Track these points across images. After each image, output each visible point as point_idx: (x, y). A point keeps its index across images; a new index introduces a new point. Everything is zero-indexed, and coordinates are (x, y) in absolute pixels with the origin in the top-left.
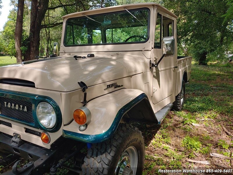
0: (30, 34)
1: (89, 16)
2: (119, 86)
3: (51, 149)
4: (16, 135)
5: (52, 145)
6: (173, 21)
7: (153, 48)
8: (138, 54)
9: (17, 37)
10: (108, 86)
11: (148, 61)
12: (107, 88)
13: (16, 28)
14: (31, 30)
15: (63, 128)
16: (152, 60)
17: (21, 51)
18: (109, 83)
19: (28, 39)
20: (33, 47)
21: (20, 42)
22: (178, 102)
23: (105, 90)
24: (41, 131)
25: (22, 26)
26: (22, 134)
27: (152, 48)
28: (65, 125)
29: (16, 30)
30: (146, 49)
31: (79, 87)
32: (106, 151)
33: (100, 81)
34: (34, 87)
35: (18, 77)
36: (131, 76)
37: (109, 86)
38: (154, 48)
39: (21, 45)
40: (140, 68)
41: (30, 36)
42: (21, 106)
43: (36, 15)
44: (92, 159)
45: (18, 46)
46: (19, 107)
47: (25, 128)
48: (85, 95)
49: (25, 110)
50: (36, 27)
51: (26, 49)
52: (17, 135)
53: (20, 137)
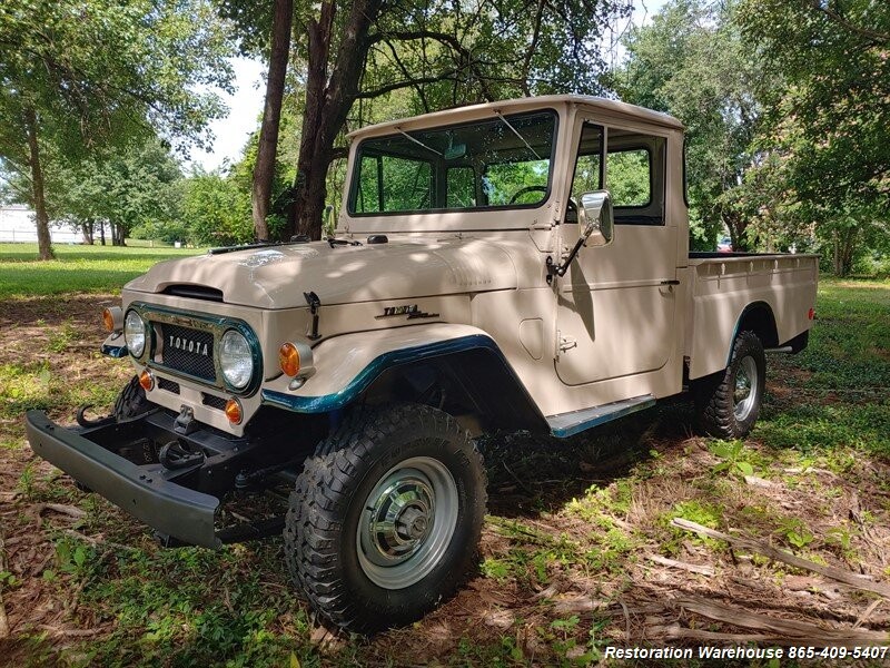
0: (298, 176)
1: (412, 133)
2: (426, 316)
3: (243, 437)
4: (186, 409)
5: (246, 429)
6: (666, 139)
7: (562, 222)
8: (521, 239)
9: (259, 187)
10: (387, 310)
11: (540, 258)
12: (386, 315)
13: (257, 160)
14: (300, 164)
15: (265, 385)
16: (554, 255)
17: (269, 227)
18: (390, 304)
19: (292, 193)
20: (305, 217)
21: (267, 201)
22: (720, 408)
23: (378, 317)
24: (228, 397)
25: (274, 153)
26: (196, 407)
27: (558, 223)
28: (267, 381)
29: (257, 165)
30: (538, 225)
31: (304, 302)
32: (347, 445)
33: (363, 295)
34: (221, 301)
35: (195, 279)
36: (472, 294)
37: (389, 313)
38: (566, 221)
39: (268, 209)
40: (505, 274)
41: (298, 181)
42: (199, 344)
43: (319, 118)
44: (318, 460)
45: (260, 213)
46: (195, 346)
47: (203, 393)
48: (316, 320)
49: (205, 352)
50: (318, 155)
51: (284, 221)
52: (189, 408)
53: (191, 415)
